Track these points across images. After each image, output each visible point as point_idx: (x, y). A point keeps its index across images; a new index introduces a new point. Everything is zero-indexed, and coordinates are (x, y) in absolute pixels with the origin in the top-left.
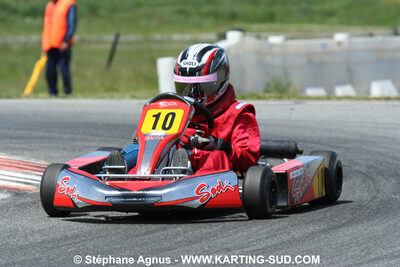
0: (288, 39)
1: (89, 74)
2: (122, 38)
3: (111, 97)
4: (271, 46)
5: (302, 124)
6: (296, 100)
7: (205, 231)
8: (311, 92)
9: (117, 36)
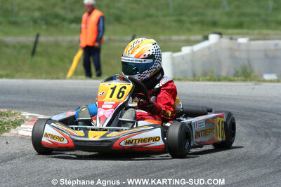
0: (250, 40)
4: (239, 45)
5: (259, 99)
6: (256, 82)
8: (267, 77)
9: (133, 37)
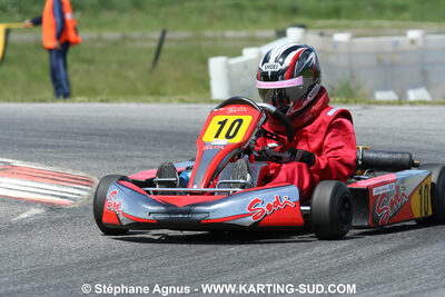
0: (354, 36)
1: (132, 74)
2: (169, 36)
3: (157, 101)
4: (336, 44)
5: (371, 131)
6: (364, 105)
7: (261, 251)
8: (380, 96)
9: (164, 33)
